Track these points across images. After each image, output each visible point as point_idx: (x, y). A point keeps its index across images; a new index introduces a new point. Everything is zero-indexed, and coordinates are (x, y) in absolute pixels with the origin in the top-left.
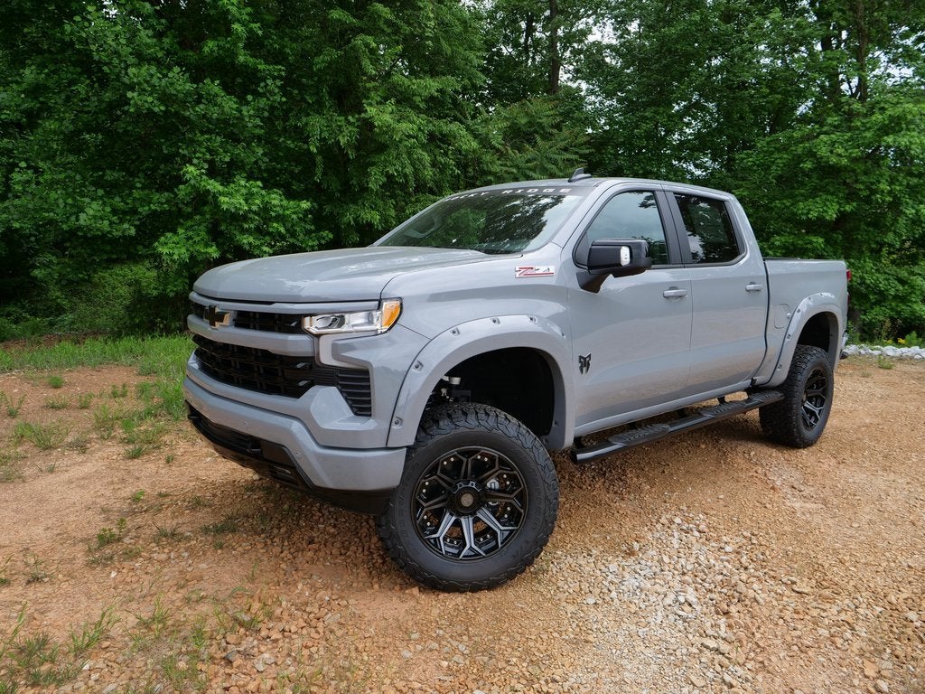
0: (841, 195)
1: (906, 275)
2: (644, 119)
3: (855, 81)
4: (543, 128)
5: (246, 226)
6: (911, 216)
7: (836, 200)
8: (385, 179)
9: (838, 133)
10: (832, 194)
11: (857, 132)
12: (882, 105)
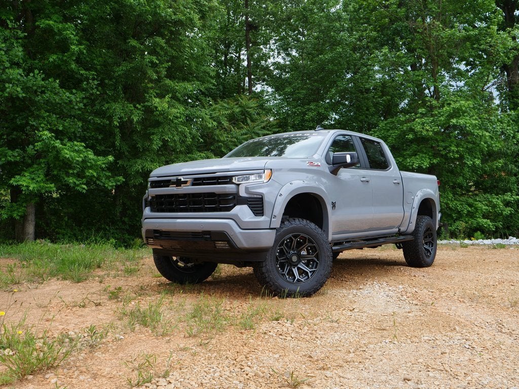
0: (430, 154)
1: (472, 201)
3: (432, 89)
4: (250, 115)
6: (470, 165)
7: (427, 157)
9: (426, 118)
10: (425, 153)
11: (436, 117)
12: (449, 102)
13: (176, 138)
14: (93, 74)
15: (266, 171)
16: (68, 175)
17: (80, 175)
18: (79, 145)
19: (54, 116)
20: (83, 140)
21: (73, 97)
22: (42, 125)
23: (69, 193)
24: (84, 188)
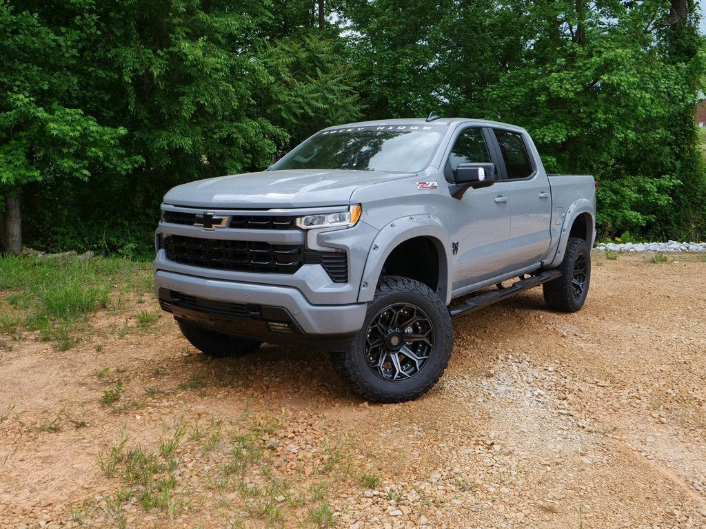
0: (568, 122)
1: (618, 186)
2: (404, 55)
3: (575, 28)
4: (321, 62)
5: (65, 151)
6: (621, 140)
7: (564, 127)
8: (195, 108)
9: (566, 72)
10: (561, 122)
11: (580, 71)
12: (599, 49)
13: (216, 101)
14: (92, 4)
15: (351, 207)
16: (62, 156)
17: (79, 155)
18: (76, 113)
19: (36, 68)
20: (82, 103)
21: (61, 40)
22: (18, 83)
23: (63, 180)
24: (86, 175)
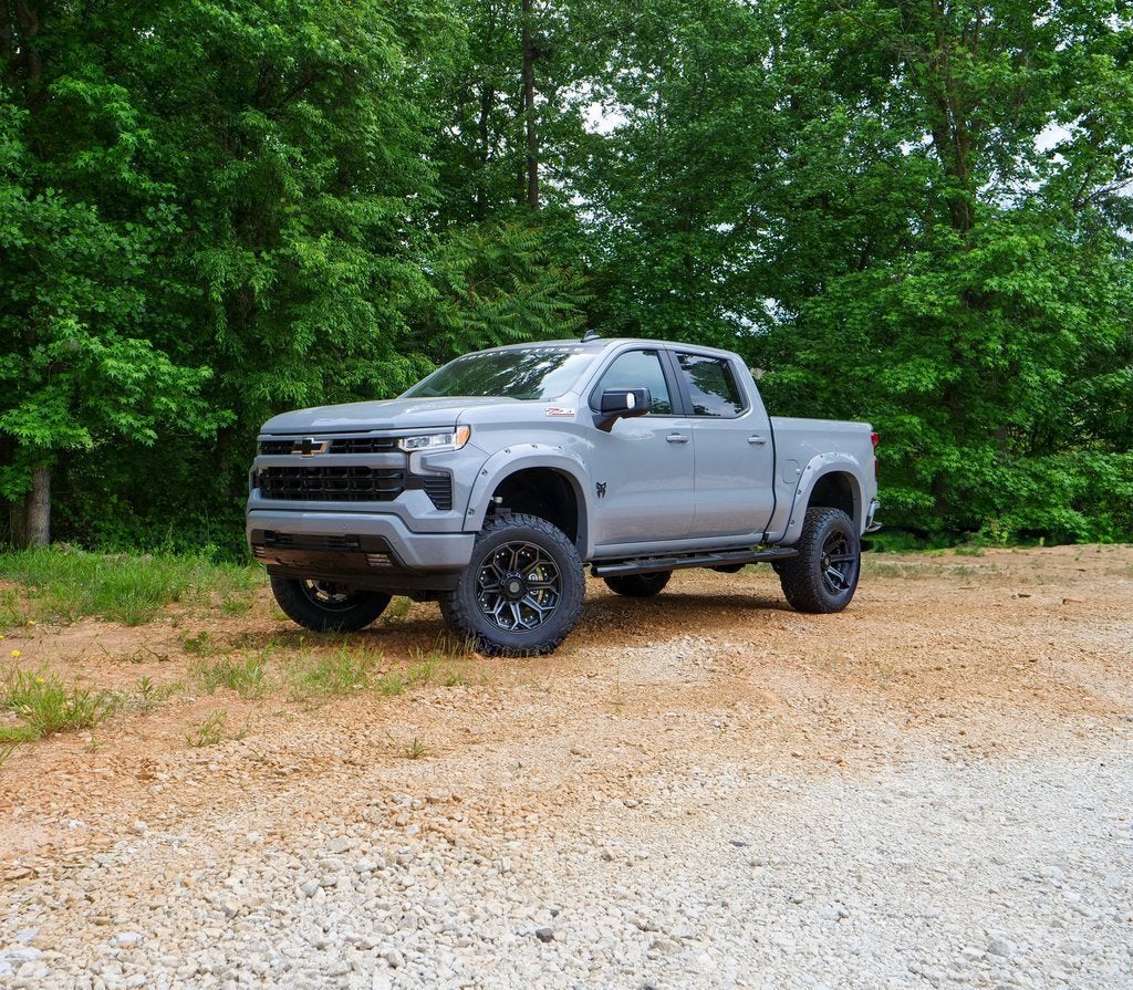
0: (940, 358)
2: (666, 250)
4: (522, 265)
5: (123, 400)
7: (933, 365)
8: (314, 339)
9: (931, 274)
10: (930, 356)
11: (955, 272)
13: (347, 327)
14: (170, 189)
15: (459, 429)
16: (118, 408)
17: (143, 409)
18: (140, 346)
19: (88, 282)
20: (148, 331)
21: (124, 241)
22: (64, 303)
23: (120, 447)
24: (150, 437)
